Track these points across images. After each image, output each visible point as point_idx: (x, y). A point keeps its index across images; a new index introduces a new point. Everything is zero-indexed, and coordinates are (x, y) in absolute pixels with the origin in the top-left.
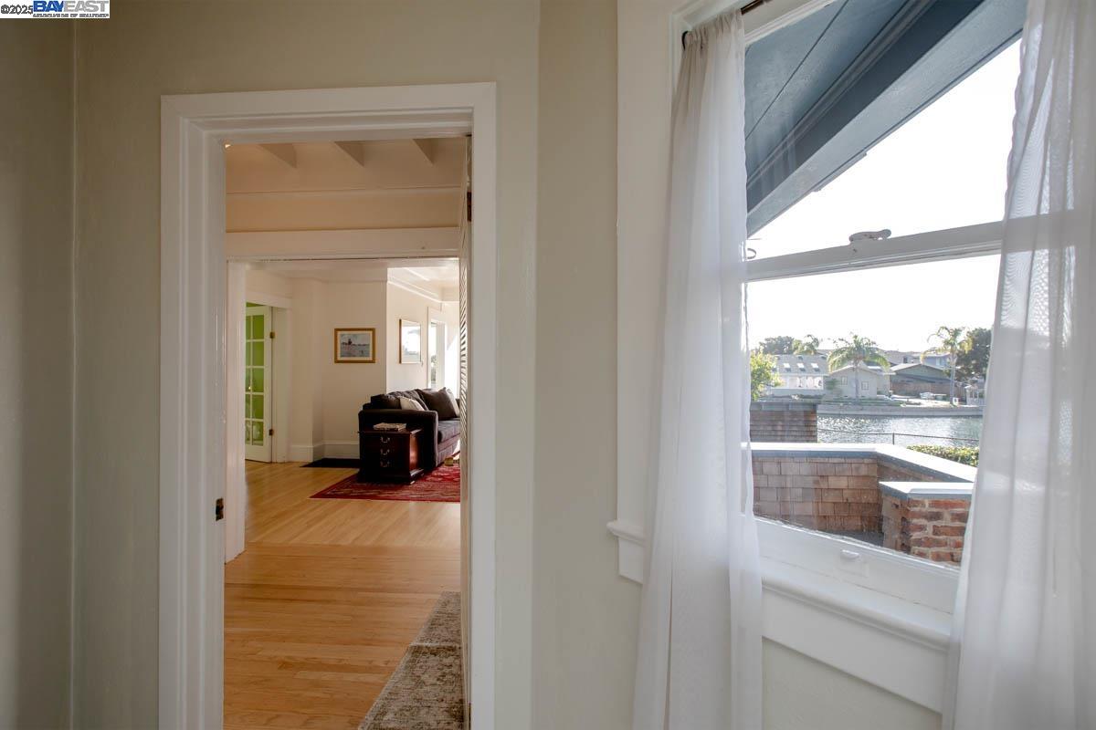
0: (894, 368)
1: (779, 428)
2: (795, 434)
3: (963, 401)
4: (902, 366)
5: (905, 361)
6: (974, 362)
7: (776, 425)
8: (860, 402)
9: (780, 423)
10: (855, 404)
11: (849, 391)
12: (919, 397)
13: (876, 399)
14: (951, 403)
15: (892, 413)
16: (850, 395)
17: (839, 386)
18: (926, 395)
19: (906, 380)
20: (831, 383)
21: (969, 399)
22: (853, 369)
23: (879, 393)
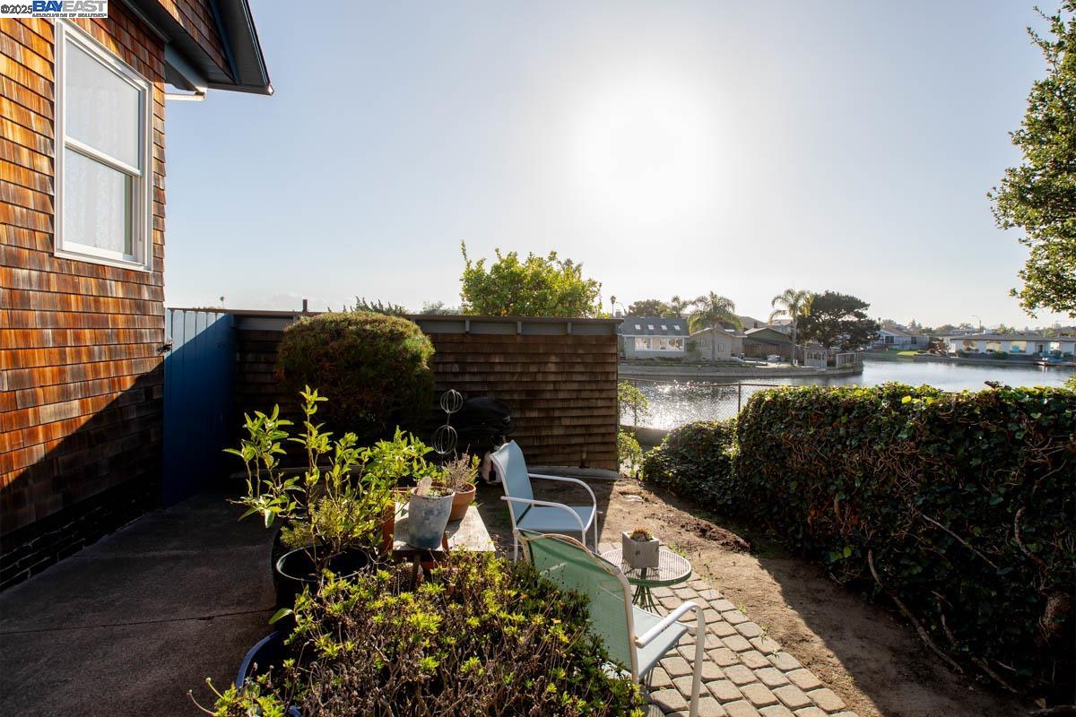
0: (747, 333)
1: (552, 368)
2: (580, 378)
3: (801, 362)
4: (753, 330)
5: (756, 327)
6: (809, 326)
7: (547, 363)
8: (717, 364)
9: (553, 359)
10: (711, 365)
11: (706, 352)
12: (765, 359)
13: (731, 361)
14: (792, 364)
15: (745, 374)
16: (707, 358)
17: (698, 348)
18: (772, 357)
19: (756, 343)
20: (691, 346)
21: (806, 361)
22: (711, 331)
23: (733, 355)
